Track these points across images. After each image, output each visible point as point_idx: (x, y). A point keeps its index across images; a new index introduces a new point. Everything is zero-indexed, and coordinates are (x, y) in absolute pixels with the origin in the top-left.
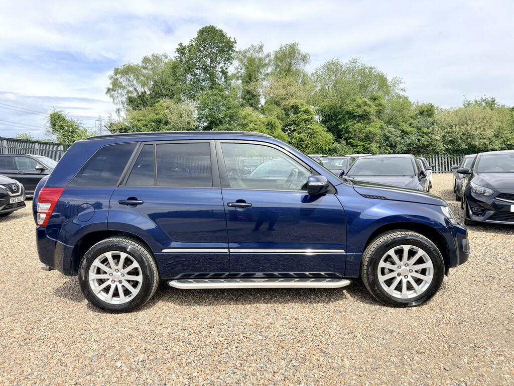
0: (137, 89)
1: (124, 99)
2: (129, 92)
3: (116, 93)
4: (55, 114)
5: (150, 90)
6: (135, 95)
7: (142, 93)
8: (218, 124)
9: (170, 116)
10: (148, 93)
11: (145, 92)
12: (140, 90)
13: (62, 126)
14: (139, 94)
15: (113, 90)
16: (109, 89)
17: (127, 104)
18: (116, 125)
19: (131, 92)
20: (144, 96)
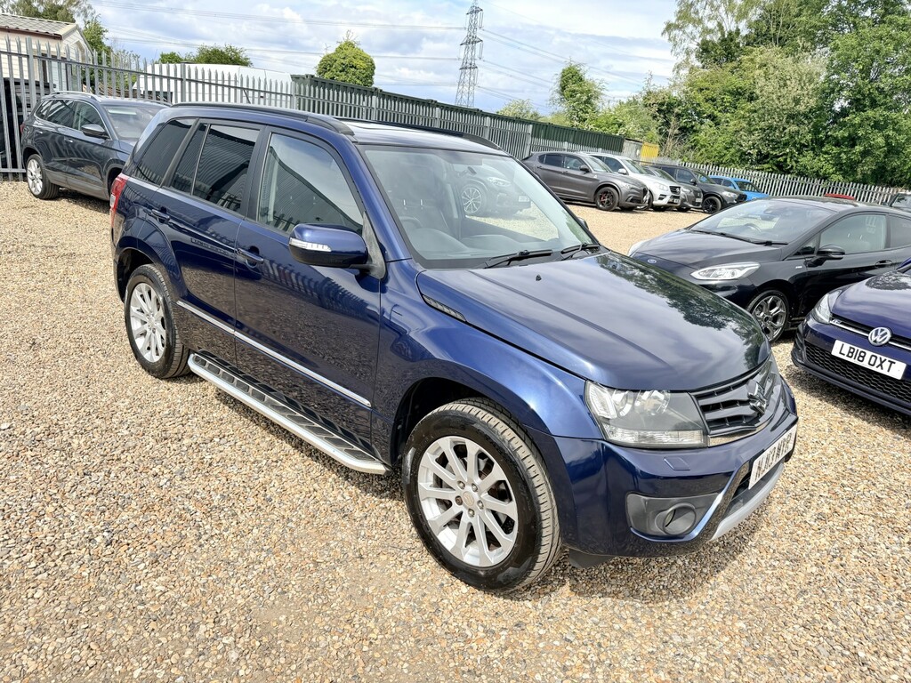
0: (723, 24)
1: (694, 46)
2: (707, 31)
3: (681, 33)
4: (569, 69)
5: (750, 26)
6: (716, 38)
7: (730, 34)
8: (865, 106)
9: (762, 82)
10: (744, 32)
11: (738, 32)
12: (730, 25)
13: (574, 91)
14: (724, 36)
15: (677, 27)
16: (669, 27)
17: (696, 57)
18: (656, 95)
19: (710, 31)
20: (732, 40)
